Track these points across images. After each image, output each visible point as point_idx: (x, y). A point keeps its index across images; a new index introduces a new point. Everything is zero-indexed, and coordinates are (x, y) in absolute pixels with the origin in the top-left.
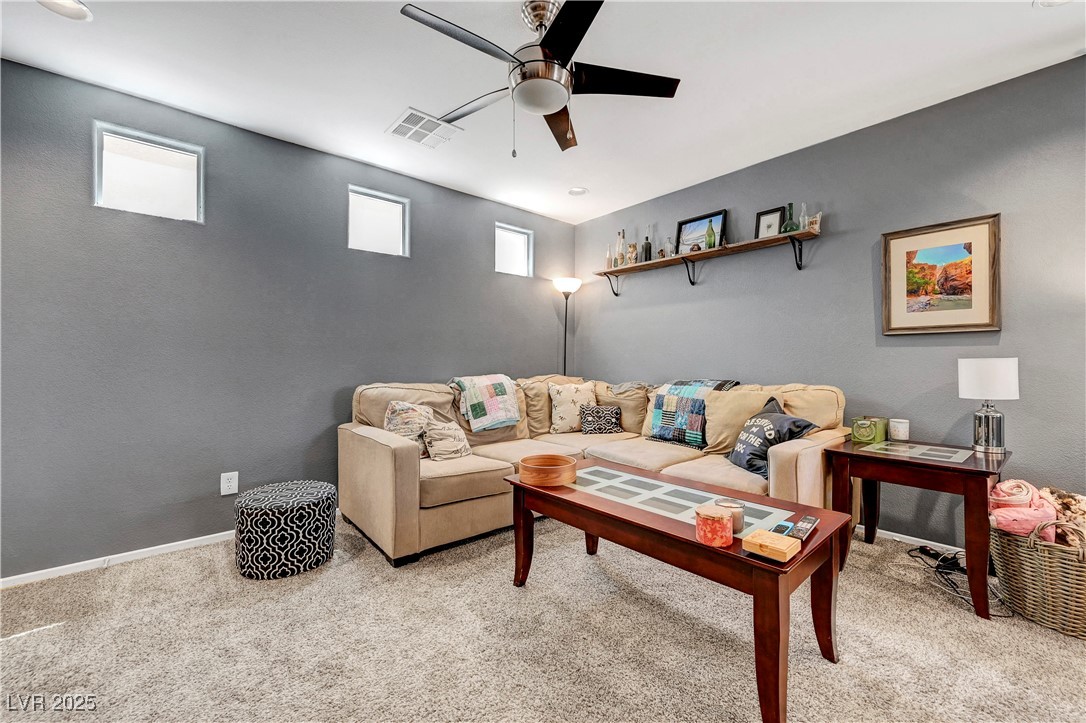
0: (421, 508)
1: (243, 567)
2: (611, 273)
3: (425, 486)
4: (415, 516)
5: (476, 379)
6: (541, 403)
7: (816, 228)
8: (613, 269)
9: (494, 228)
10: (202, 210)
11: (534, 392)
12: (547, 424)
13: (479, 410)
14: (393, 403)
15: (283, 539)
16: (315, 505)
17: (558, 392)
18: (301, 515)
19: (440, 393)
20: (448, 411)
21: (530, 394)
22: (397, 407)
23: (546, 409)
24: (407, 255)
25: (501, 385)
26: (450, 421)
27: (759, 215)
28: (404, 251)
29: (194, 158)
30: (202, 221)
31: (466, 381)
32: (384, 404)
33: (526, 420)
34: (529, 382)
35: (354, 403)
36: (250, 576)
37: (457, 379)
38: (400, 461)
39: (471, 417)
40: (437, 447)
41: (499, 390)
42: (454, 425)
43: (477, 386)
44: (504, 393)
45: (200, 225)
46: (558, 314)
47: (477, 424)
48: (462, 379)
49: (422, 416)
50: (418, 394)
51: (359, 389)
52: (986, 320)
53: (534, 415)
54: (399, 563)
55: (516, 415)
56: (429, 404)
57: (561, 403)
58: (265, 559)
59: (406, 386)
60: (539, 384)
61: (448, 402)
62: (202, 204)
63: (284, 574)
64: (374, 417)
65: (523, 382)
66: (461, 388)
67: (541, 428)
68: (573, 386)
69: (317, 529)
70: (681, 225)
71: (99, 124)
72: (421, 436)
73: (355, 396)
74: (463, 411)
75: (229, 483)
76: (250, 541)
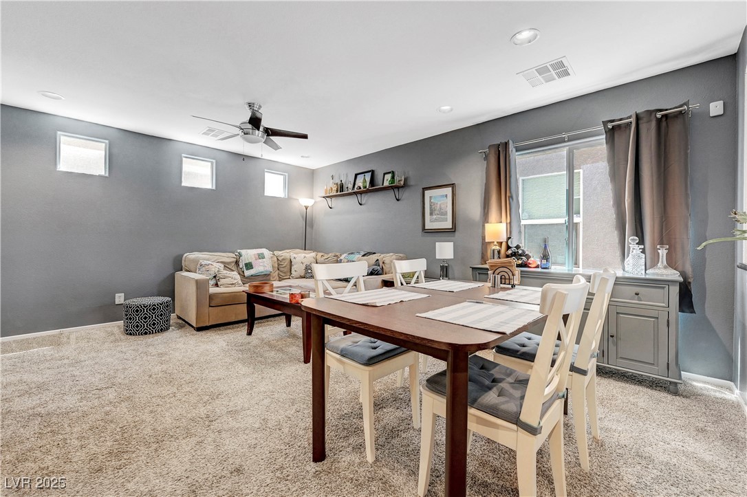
0: (210, 306)
1: (127, 330)
2: (327, 197)
3: (211, 297)
4: (206, 309)
5: (249, 251)
6: (286, 264)
7: (402, 183)
8: (328, 195)
9: (264, 172)
10: (107, 169)
11: (283, 257)
12: (289, 274)
13: (249, 266)
14: (201, 261)
15: (145, 318)
16: (161, 304)
17: (295, 258)
18: (154, 308)
19: (229, 257)
20: (233, 266)
21: (280, 259)
22: (203, 263)
23: (289, 267)
24: (214, 188)
25: (262, 254)
26: (233, 271)
27: (385, 174)
28: (212, 186)
29: (104, 145)
30: (107, 175)
31: (243, 252)
32: (196, 261)
33: (277, 272)
34: (280, 253)
35: (183, 262)
36: (131, 334)
37: (239, 251)
38: (200, 285)
39: (245, 270)
40: (222, 282)
41: (261, 256)
42: (235, 273)
43: (248, 255)
44: (263, 258)
45: (106, 177)
46: (303, 217)
47: (247, 273)
48: (241, 251)
49: (216, 267)
50: (216, 258)
51: (186, 255)
52: (451, 227)
53: (282, 269)
54: (199, 329)
55: (270, 269)
56: (222, 262)
57: (296, 264)
58: (137, 326)
59: (211, 254)
60: (285, 254)
61: (233, 262)
62: (107, 167)
63: (146, 333)
64: (192, 268)
65: (276, 253)
66: (240, 255)
67: (286, 276)
68: (304, 255)
69: (161, 315)
70: (356, 175)
71: (59, 133)
72: (215, 277)
73: (183, 258)
74: (241, 266)
75: (120, 298)
76: (130, 319)
